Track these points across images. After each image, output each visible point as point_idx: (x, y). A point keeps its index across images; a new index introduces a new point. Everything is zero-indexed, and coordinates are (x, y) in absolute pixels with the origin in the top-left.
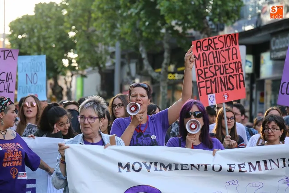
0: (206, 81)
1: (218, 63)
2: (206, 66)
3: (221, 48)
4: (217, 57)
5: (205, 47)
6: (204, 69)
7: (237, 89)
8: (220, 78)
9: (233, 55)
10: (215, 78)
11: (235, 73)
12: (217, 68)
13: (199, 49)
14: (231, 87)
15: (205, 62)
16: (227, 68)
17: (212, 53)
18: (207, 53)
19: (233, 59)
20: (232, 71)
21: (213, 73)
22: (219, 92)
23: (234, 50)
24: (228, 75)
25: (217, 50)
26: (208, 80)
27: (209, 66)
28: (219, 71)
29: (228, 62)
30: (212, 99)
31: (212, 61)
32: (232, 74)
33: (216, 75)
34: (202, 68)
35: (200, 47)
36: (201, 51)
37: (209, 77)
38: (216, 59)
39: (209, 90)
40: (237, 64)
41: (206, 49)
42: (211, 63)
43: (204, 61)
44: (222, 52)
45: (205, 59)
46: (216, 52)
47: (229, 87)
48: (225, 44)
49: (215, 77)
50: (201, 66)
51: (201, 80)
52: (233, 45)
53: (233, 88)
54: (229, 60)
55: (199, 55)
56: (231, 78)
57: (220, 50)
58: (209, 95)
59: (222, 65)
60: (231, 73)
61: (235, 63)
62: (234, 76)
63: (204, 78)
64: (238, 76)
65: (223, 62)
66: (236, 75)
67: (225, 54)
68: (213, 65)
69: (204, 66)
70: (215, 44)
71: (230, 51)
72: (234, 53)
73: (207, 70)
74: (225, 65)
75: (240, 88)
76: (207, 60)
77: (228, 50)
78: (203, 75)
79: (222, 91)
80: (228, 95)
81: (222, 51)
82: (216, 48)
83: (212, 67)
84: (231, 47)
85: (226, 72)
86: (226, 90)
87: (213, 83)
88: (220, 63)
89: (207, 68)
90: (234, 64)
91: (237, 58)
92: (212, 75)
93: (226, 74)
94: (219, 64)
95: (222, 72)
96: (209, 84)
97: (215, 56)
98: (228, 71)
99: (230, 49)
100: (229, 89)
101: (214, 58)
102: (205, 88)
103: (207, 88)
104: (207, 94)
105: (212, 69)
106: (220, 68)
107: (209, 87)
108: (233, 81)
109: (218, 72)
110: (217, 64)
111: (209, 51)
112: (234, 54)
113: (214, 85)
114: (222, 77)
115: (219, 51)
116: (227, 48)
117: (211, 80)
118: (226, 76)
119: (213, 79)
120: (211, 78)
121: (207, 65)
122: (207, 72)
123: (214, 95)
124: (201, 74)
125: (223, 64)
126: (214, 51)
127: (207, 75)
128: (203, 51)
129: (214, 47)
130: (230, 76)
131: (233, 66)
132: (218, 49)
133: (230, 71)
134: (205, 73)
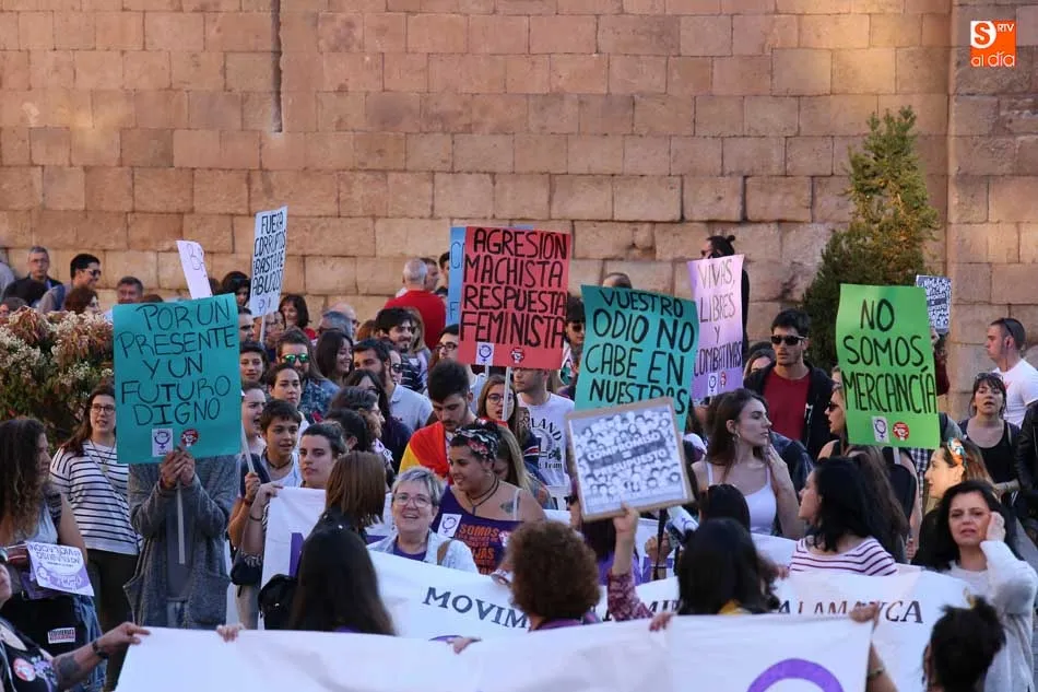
0: (480, 314)
1: (515, 283)
2: (486, 283)
3: (530, 257)
4: (515, 271)
5: (495, 245)
6: (483, 288)
7: (546, 347)
8: (514, 315)
9: (551, 276)
10: (502, 313)
11: (548, 314)
12: (510, 293)
13: (480, 246)
14: (534, 341)
15: (487, 275)
16: (532, 299)
17: (506, 261)
18: (496, 258)
19: (550, 285)
20: (544, 308)
21: (499, 301)
22: (504, 343)
23: (557, 266)
24: (532, 315)
25: (520, 259)
26: (486, 314)
27: (494, 284)
28: (514, 300)
29: (537, 288)
30: (485, 353)
31: (502, 276)
32: (541, 315)
33: (505, 307)
34: (478, 286)
35: (483, 242)
36: (484, 250)
37: (488, 308)
38: (512, 274)
39: (483, 334)
40: (556, 297)
41: (496, 249)
42: (500, 280)
43: (484, 272)
44: (530, 265)
45: (488, 268)
46: (516, 261)
47: (528, 339)
48: (540, 250)
49: (502, 309)
50: (476, 281)
51: (470, 307)
52: (556, 257)
53: (538, 344)
54: (542, 285)
55: (478, 257)
56: (537, 321)
57: (526, 259)
58: (480, 344)
59: (525, 292)
60: (540, 311)
61: (554, 294)
62: (546, 321)
63: (478, 306)
64: (552, 321)
65: (526, 286)
66: (549, 318)
67: (536, 270)
68: (503, 286)
69: (482, 281)
70: (516, 245)
71: (548, 267)
72: (554, 273)
73: (486, 292)
74: (530, 292)
75: (553, 346)
76: (491, 272)
77: (544, 263)
78: (476, 300)
79: (511, 342)
80: (523, 354)
81: (528, 262)
82: (519, 253)
83: (499, 288)
84: (552, 260)
85: (529, 306)
86: (521, 343)
87: (496, 321)
88: (520, 284)
89: (488, 288)
90: (550, 296)
91: (559, 286)
92: (497, 304)
93: (530, 310)
94: (516, 287)
95: (521, 304)
96: (485, 320)
97: (512, 268)
98: (533, 307)
99: (548, 263)
100: (528, 342)
101: (509, 271)
102: (475, 327)
103: (479, 328)
104: (477, 340)
105: (500, 294)
106: (516, 296)
107: (483, 328)
108: (541, 329)
109: (511, 303)
110: (511, 284)
111: (500, 256)
112: (556, 276)
113: (495, 326)
114: (518, 314)
115: (522, 262)
116: (543, 259)
117: (491, 313)
118: (528, 316)
119: (496, 313)
120: (491, 310)
121: (490, 282)
122: (486, 297)
123: (492, 345)
124: (474, 297)
125: (527, 289)
126: (513, 258)
127: (486, 302)
128: (487, 253)
129: (513, 250)
130: (536, 317)
131: (547, 298)
133: (538, 306)
134: (482, 296)
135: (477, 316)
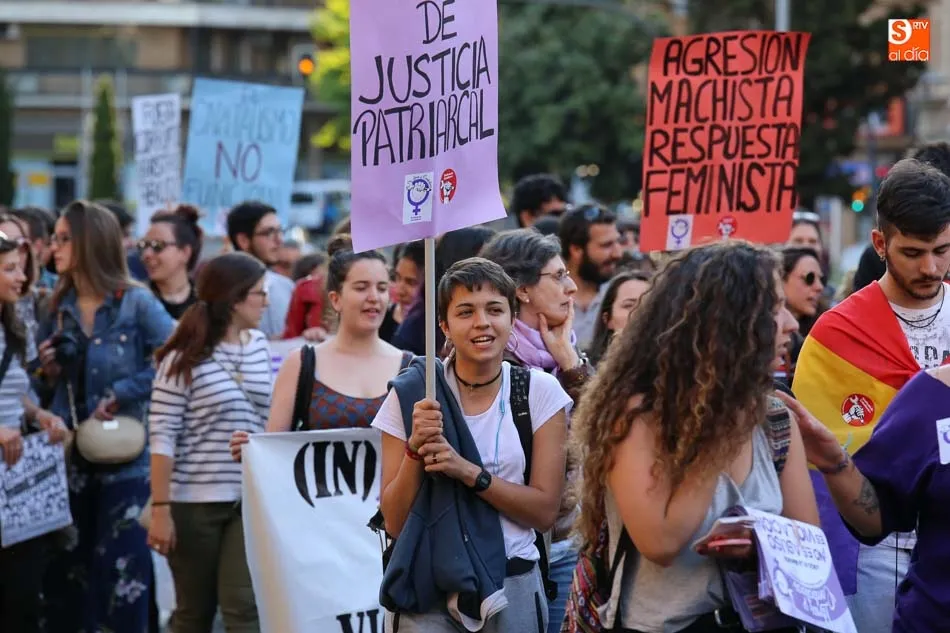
0: (674, 172)
1: (724, 118)
2: (682, 123)
3: (743, 73)
4: (724, 99)
5: (695, 61)
6: (676, 131)
7: (769, 210)
8: (722, 167)
9: (777, 99)
10: (705, 167)
11: (772, 158)
12: (717, 134)
13: (672, 66)
14: (749, 201)
15: (683, 110)
16: (749, 139)
17: (710, 85)
18: (696, 81)
19: (775, 114)
20: (764, 150)
21: (700, 148)
22: (707, 211)
23: (786, 84)
24: (747, 163)
25: (731, 79)
26: (681, 171)
27: (694, 123)
28: (722, 145)
29: (756, 120)
30: (679, 231)
31: (706, 108)
32: (761, 162)
33: (710, 157)
34: (669, 129)
35: (677, 60)
36: (678, 72)
37: (685, 161)
38: (720, 105)
39: (677, 202)
40: (784, 131)
41: (696, 67)
42: (702, 115)
43: (679, 105)
44: (745, 85)
45: (684, 99)
46: (725, 82)
47: (742, 199)
48: (760, 61)
49: (706, 161)
50: (666, 122)
51: (658, 164)
52: (783, 69)
53: (756, 206)
54: (763, 115)
55: (670, 85)
56: (755, 172)
57: (739, 78)
58: (673, 218)
59: (737, 129)
60: (760, 156)
61: (780, 127)
62: (768, 170)
63: (670, 159)
64: (778, 170)
65: (740, 119)
66: (773, 165)
67: (753, 93)
68: (707, 126)
69: (676, 121)
70: (727, 57)
71: (772, 86)
72: (781, 95)
73: (683, 137)
74: (745, 128)
75: (778, 208)
76: (689, 105)
77: (765, 81)
78: (667, 152)
79: (718, 209)
80: (734, 224)
81: (744, 81)
82: (730, 70)
83: (702, 128)
84: (777, 75)
85: (744, 150)
86: (731, 209)
87: (696, 181)
88: (731, 119)
89: (685, 130)
90: (775, 131)
91: (789, 113)
92: (697, 154)
93: (744, 156)
94: (726, 124)
95: (731, 150)
96: (680, 181)
97: (720, 94)
98: (749, 150)
99: (772, 79)
100: (741, 205)
101: (715, 100)
102: (665, 194)
103: (672, 194)
104: (669, 212)
105: (702, 138)
106: (726, 137)
107: (678, 193)
108: (761, 183)
109: (718, 149)
110: (719, 120)
111: (702, 78)
112: (783, 99)
113: (695, 188)
114: (728, 165)
115: (734, 83)
116: (765, 75)
117: (689, 169)
118: (741, 165)
119: (696, 168)
120: (689, 164)
121: (688, 120)
122: (682, 145)
123: (689, 218)
124: (662, 147)
125: (741, 124)
126: (720, 79)
127: (682, 153)
128: (682, 75)
129: (721, 67)
130: (754, 166)
131: (770, 135)
132: (735, 73)
133: (757, 148)
134: (676, 145)
135: (668, 176)
